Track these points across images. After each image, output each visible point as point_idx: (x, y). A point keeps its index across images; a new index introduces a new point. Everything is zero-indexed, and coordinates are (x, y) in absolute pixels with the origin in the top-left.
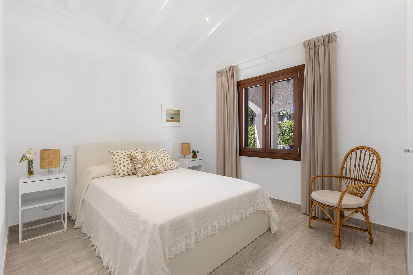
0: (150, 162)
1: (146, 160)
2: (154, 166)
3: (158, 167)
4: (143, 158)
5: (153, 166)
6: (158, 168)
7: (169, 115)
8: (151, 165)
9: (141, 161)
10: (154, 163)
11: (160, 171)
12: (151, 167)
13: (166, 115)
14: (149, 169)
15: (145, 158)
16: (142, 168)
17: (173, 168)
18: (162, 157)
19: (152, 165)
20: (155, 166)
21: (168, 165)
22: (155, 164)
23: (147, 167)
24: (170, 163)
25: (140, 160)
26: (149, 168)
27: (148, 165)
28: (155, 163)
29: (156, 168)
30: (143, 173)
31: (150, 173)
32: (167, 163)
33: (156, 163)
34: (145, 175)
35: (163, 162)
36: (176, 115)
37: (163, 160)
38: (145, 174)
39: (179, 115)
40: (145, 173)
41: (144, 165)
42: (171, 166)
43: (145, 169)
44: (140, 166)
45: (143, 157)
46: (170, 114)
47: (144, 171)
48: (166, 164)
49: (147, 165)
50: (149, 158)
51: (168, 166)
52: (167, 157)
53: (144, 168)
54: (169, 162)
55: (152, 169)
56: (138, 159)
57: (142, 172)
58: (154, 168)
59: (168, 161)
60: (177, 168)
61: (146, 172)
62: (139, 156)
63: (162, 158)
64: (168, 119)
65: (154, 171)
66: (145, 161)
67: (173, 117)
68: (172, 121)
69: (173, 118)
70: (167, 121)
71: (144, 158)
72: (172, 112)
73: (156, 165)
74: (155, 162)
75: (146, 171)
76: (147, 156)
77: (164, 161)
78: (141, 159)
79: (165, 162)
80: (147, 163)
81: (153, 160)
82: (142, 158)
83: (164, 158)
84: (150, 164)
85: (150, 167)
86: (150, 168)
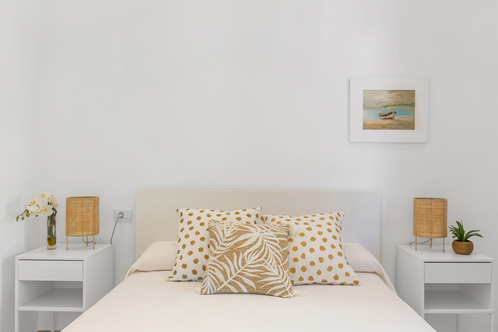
0: (246, 254)
1: (236, 245)
2: (254, 268)
3: (267, 273)
4: (229, 237)
5: (250, 268)
6: (267, 276)
7: (375, 109)
8: (244, 263)
9: (221, 246)
10: (260, 257)
11: (275, 285)
12: (242, 268)
13: (364, 109)
14: (235, 275)
15: (237, 238)
16: (217, 267)
17: (339, 281)
18: (307, 239)
19: (248, 263)
20: (258, 268)
21: (322, 267)
22: (263, 262)
23: (232, 267)
24: (327, 262)
25: (221, 243)
26: (236, 271)
27: (238, 260)
28: (262, 259)
29: (259, 274)
30: (216, 284)
31: (238, 287)
32: (317, 261)
33: (266, 258)
34: (221, 291)
35: (303, 256)
36: (400, 107)
37: (306, 250)
38: (220, 288)
39: (413, 105)
40: (223, 286)
41: (225, 261)
42: (332, 273)
43: (224, 273)
44: (214, 261)
45: (233, 235)
46: (380, 106)
47: (218, 279)
48: (312, 264)
49: (233, 262)
50: (248, 239)
51: (319, 273)
52: (325, 240)
53: (220, 270)
54: (326, 259)
55: (246, 276)
56: (217, 241)
57: (214, 281)
58: (253, 273)
59: (324, 255)
60: (356, 283)
61: (226, 284)
62: (223, 231)
63: (304, 244)
64: (370, 122)
65: (251, 284)
66: (232, 248)
67: (390, 114)
68: (384, 127)
69: (388, 117)
70: (366, 127)
71: (232, 239)
72: (386, 99)
73: (263, 265)
74: (263, 253)
75: (226, 279)
76: (246, 232)
77: (308, 254)
78: (223, 240)
79: (310, 257)
80: (235, 255)
81: (259, 249)
82: (227, 238)
83: (310, 244)
84: (243, 259)
85: (239, 268)
86: (239, 271)
